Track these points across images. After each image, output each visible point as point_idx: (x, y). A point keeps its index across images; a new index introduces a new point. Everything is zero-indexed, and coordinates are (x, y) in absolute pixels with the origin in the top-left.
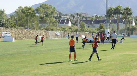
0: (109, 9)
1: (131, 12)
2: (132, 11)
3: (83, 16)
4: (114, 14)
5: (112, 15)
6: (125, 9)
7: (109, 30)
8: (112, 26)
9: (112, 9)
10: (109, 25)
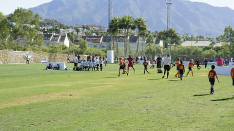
0: (113, 20)
1: (145, 26)
2: (145, 24)
3: (96, 30)
4: (120, 29)
5: (118, 29)
6: (136, 22)
7: (112, 51)
8: (117, 45)
9: (116, 20)
10: (114, 44)
